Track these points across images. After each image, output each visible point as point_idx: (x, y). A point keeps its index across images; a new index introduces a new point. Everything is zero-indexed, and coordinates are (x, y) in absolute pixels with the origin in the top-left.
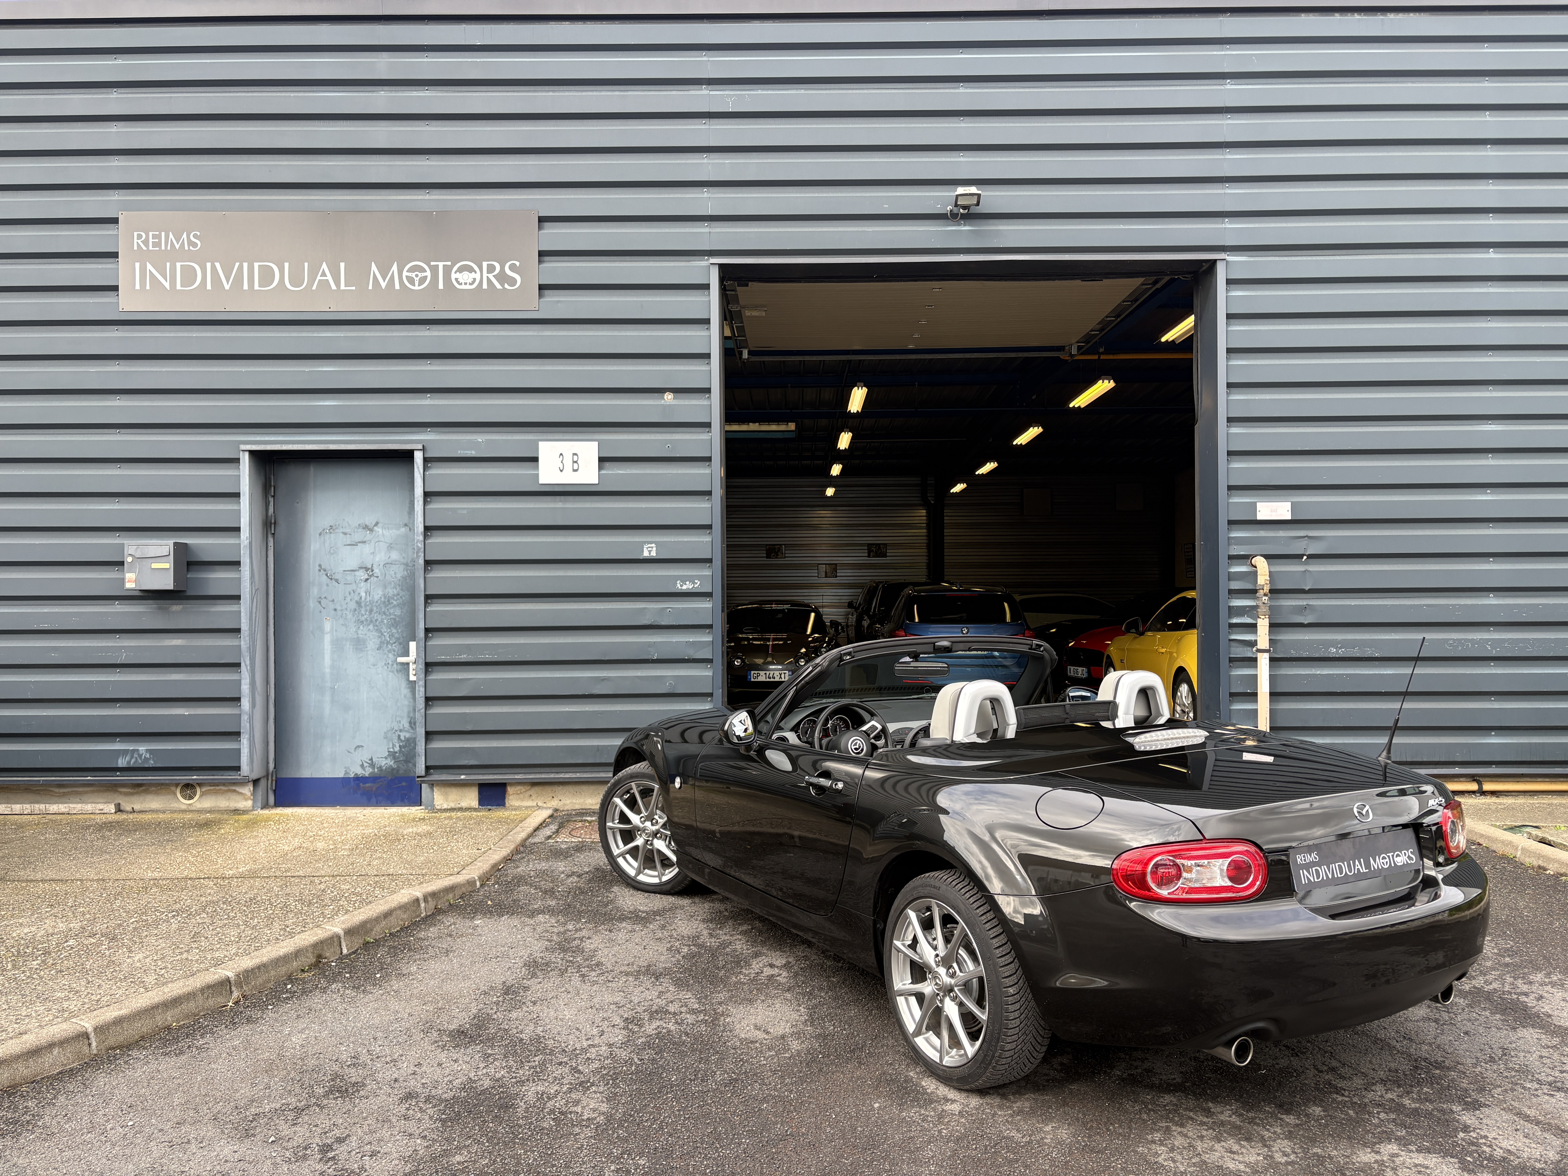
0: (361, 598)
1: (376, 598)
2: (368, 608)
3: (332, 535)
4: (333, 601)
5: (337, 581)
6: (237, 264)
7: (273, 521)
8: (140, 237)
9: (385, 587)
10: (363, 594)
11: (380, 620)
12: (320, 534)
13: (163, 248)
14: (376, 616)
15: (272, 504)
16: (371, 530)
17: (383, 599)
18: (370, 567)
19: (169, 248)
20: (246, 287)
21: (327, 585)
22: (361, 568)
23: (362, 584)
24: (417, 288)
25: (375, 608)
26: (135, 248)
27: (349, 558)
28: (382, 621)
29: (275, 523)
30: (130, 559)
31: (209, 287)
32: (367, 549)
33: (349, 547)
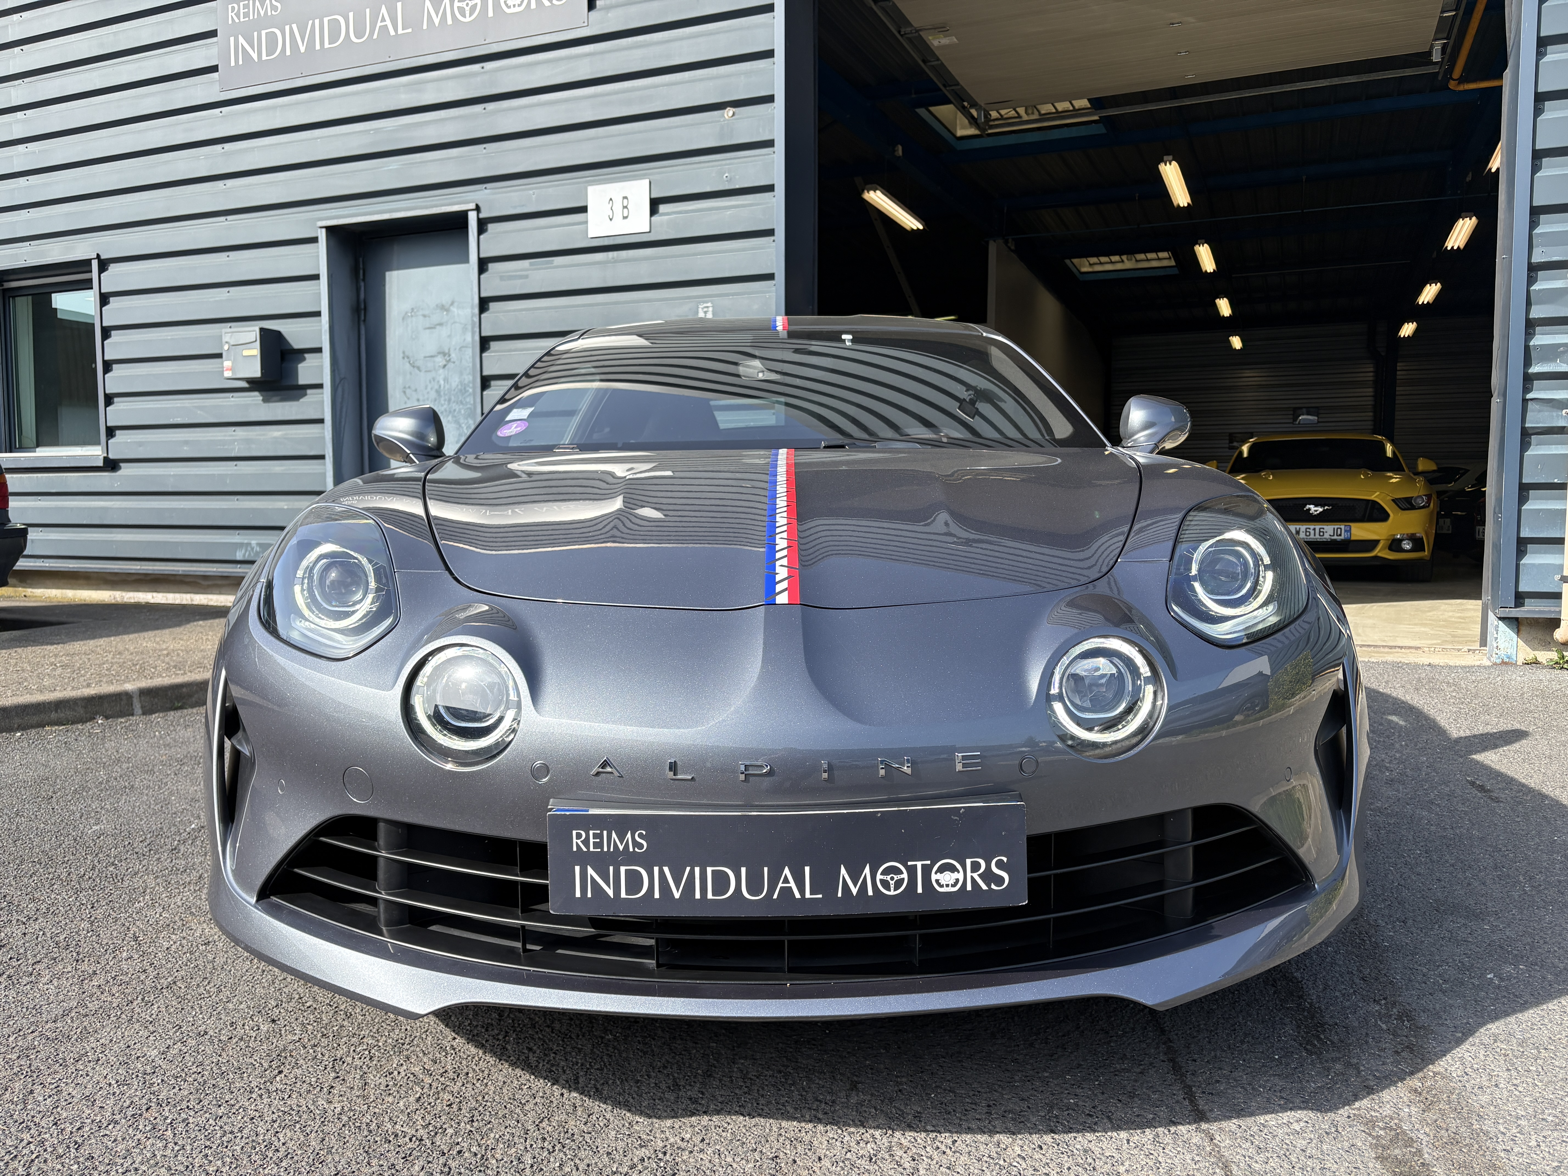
0: (440, 386)
1: (454, 385)
2: (447, 397)
3: (414, 319)
4: (416, 390)
5: (419, 368)
6: (310, 22)
7: (362, 306)
8: (233, 8)
9: (461, 373)
10: (442, 382)
11: (457, 410)
12: (403, 319)
13: (251, 17)
14: (454, 406)
15: (363, 288)
16: (448, 310)
17: (459, 387)
18: (447, 351)
19: (256, 17)
20: (318, 47)
21: (411, 373)
22: (439, 353)
23: (441, 371)
24: (468, 19)
25: (453, 398)
26: (230, 22)
27: (429, 343)
28: (460, 412)
29: (365, 309)
30: (226, 347)
31: (288, 53)
32: (444, 332)
33: (428, 331)
